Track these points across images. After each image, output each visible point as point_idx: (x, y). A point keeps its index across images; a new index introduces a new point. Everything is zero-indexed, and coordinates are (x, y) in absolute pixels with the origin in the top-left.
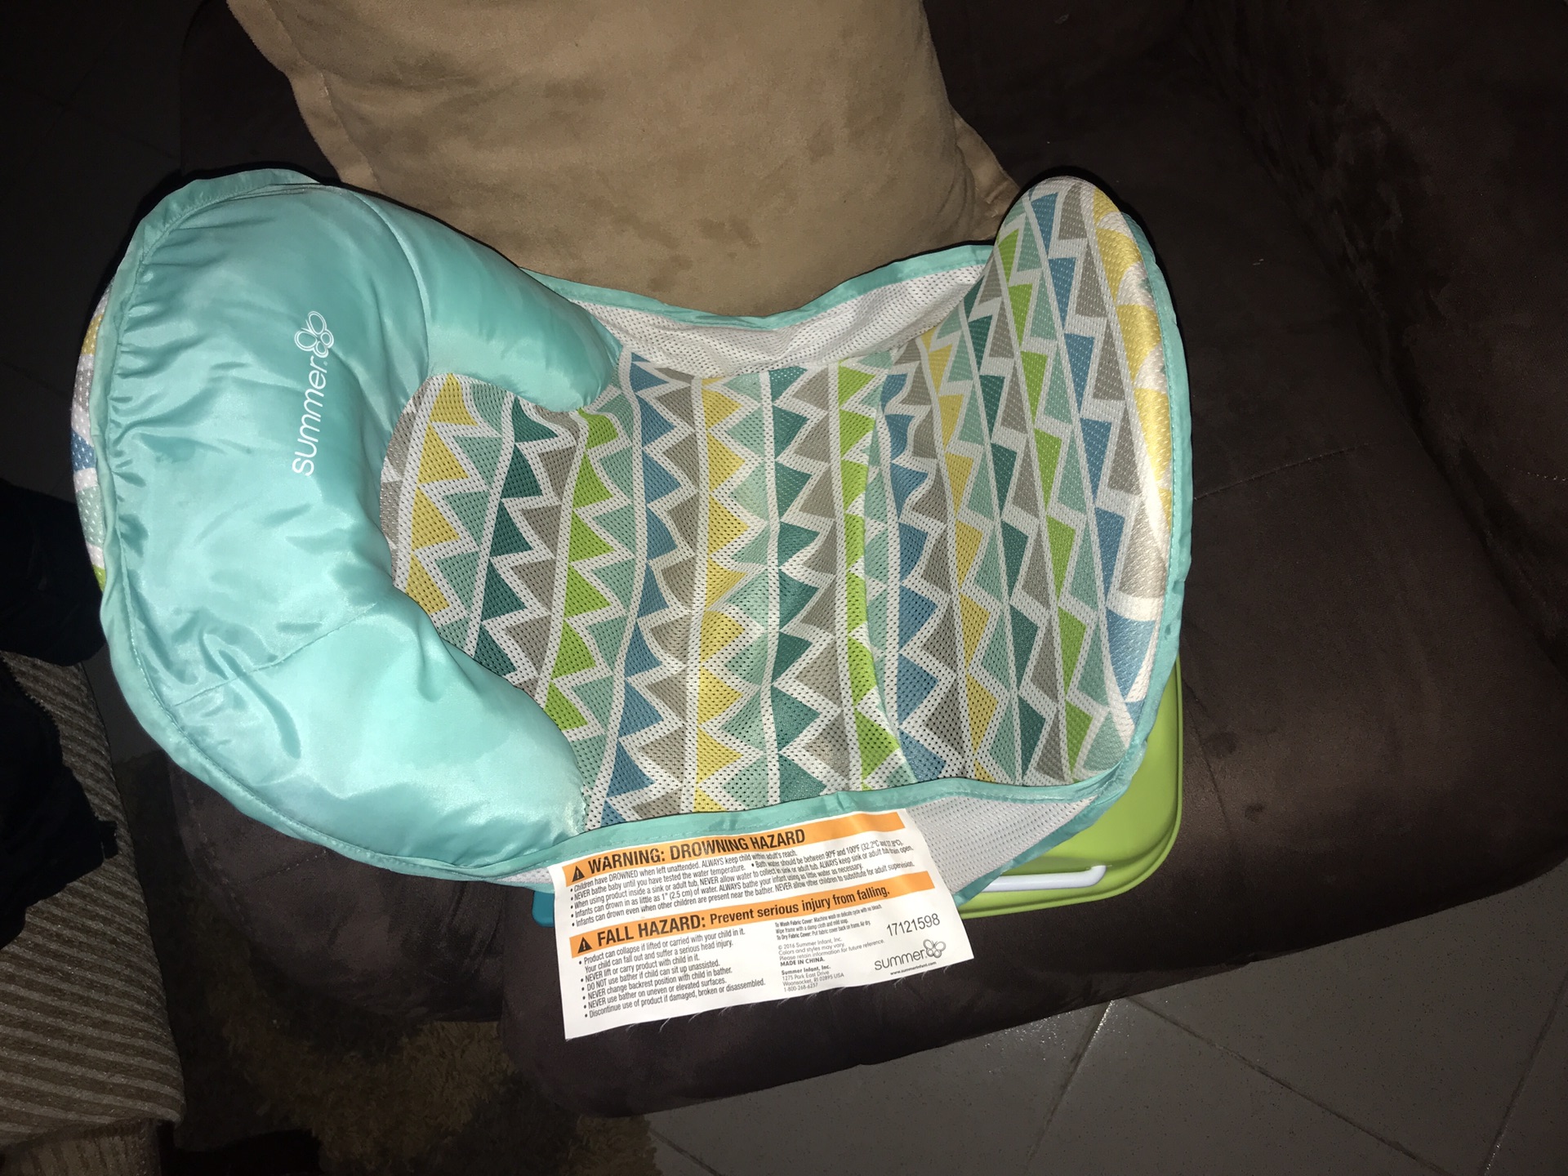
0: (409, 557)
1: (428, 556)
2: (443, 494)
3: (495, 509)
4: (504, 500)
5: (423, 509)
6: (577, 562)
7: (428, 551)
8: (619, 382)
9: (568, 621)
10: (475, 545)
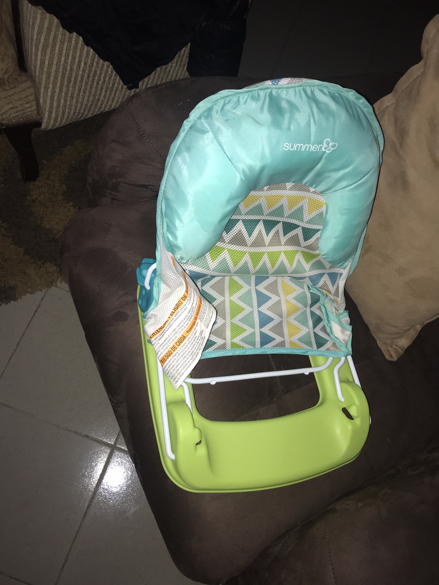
0: (262, 195)
1: (263, 201)
2: (283, 204)
3: (278, 220)
4: (281, 222)
5: (278, 198)
6: (267, 255)
7: (264, 201)
8: (332, 268)
9: (247, 253)
10: (266, 214)
